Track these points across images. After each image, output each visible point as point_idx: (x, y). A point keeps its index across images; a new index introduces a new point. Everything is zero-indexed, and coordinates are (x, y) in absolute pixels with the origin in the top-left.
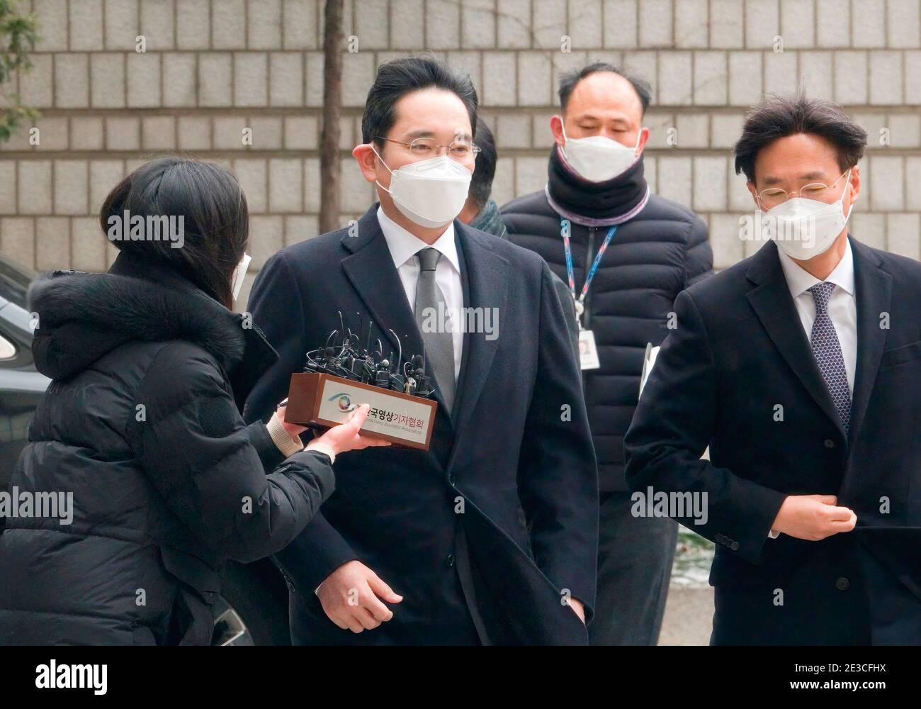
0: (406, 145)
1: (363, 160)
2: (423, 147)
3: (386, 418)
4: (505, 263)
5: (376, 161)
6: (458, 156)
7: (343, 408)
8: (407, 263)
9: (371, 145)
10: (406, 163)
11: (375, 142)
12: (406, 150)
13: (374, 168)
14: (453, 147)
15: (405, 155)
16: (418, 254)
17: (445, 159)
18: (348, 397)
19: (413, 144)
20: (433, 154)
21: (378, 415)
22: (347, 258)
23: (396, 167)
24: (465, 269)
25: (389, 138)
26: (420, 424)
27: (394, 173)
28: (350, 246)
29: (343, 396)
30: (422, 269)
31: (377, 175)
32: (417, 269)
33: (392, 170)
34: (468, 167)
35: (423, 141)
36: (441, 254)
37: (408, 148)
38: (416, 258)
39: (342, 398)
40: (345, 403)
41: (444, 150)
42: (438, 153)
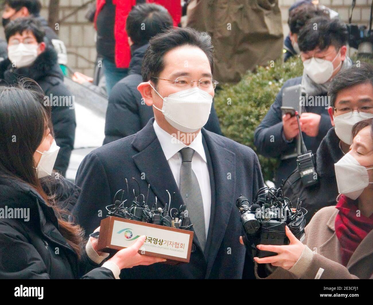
0: (172, 81)
1: (144, 92)
2: (183, 82)
3: (158, 243)
4: (233, 155)
5: (153, 93)
6: (205, 87)
7: (127, 238)
8: (173, 157)
9: (149, 83)
10: (173, 92)
11: (151, 80)
12: (173, 85)
13: (151, 97)
14: (201, 82)
15: (172, 87)
16: (180, 151)
17: (197, 89)
18: (131, 230)
19: (176, 80)
20: (189, 86)
21: (153, 242)
22: (135, 155)
23: (166, 95)
24: (210, 160)
25: (161, 78)
26: (182, 246)
27: (165, 99)
28: (137, 147)
29: (127, 230)
30: (183, 161)
31: (153, 101)
32: (180, 161)
33: (164, 97)
34: (211, 94)
35: (182, 78)
36: (194, 151)
37: (174, 83)
38: (179, 154)
39: (126, 231)
40: (129, 235)
41: (195, 84)
42: (192, 85)
